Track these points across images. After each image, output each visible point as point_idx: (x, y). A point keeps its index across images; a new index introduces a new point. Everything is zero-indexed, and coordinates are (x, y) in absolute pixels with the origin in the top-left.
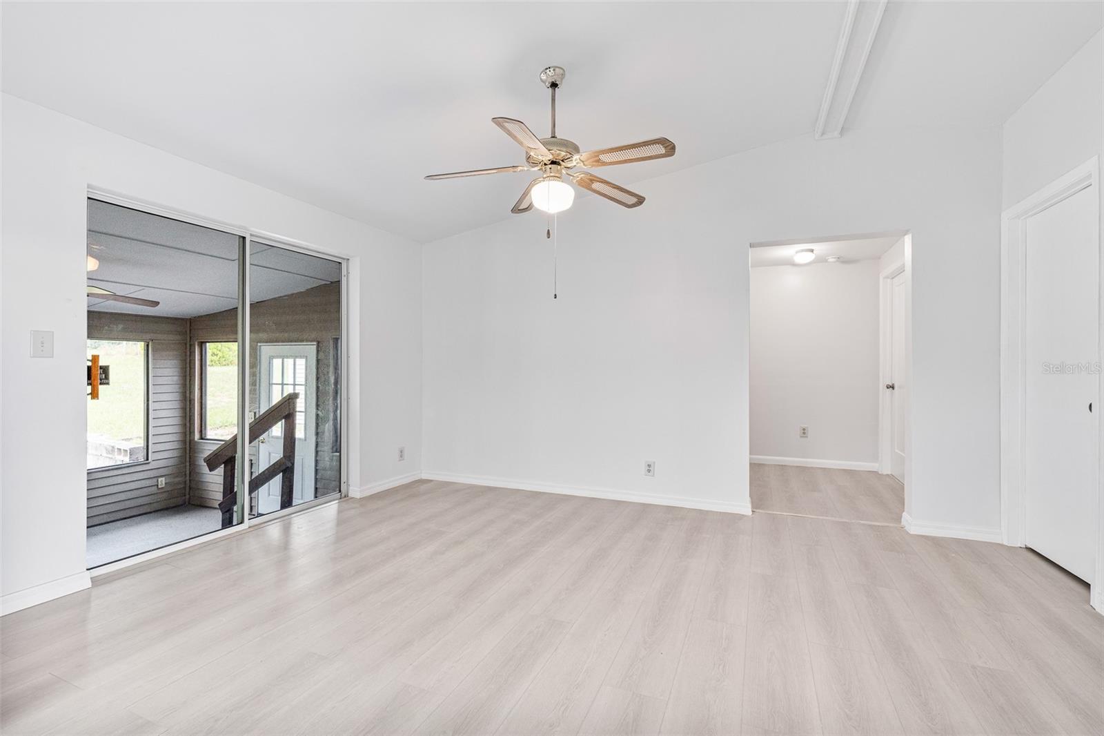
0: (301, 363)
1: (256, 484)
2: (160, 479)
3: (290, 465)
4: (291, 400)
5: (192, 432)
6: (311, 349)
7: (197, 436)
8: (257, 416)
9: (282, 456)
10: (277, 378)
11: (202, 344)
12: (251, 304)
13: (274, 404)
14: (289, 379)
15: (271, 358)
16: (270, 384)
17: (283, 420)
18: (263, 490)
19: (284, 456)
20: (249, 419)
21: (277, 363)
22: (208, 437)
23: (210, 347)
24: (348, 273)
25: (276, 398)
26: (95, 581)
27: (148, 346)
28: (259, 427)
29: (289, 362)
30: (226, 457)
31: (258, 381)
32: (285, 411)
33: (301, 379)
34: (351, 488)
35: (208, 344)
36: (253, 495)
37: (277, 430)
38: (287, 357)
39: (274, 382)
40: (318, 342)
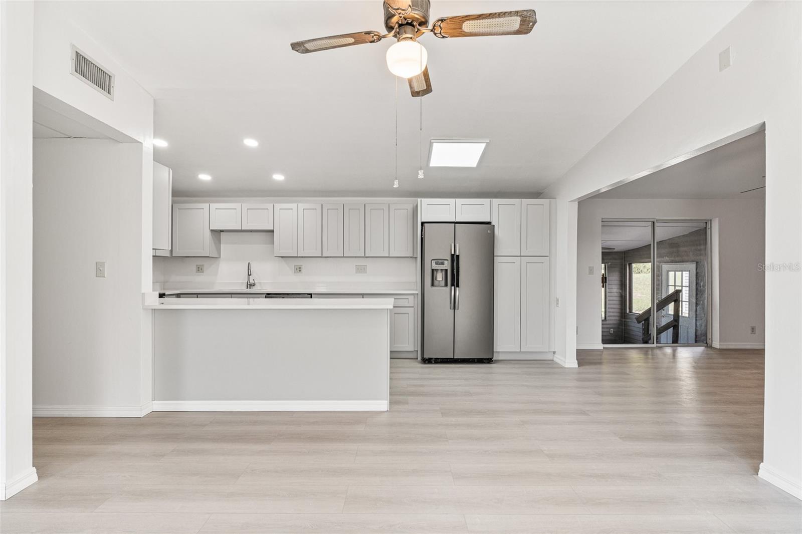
0: (686, 275)
1: (660, 331)
2: (611, 329)
3: (677, 324)
4: (677, 293)
5: (625, 309)
6: (693, 266)
7: (628, 311)
8: (660, 300)
9: (672, 319)
10: (671, 282)
11: (630, 265)
12: (657, 243)
13: (670, 293)
14: (678, 283)
15: (668, 272)
16: (668, 286)
17: (673, 303)
18: (663, 335)
19: (674, 319)
20: (656, 302)
21: (671, 274)
22: (633, 312)
23: (634, 265)
24: (711, 227)
25: (671, 290)
26: (604, 348)
27: (605, 266)
28: (662, 304)
29: (679, 274)
30: (645, 318)
31: (660, 284)
32: (675, 298)
33: (686, 282)
34: (714, 342)
35: (633, 264)
36: (658, 336)
37: (671, 307)
38: (678, 271)
39: (670, 284)
40: (697, 262)
